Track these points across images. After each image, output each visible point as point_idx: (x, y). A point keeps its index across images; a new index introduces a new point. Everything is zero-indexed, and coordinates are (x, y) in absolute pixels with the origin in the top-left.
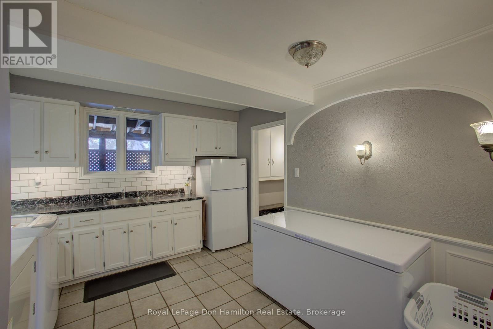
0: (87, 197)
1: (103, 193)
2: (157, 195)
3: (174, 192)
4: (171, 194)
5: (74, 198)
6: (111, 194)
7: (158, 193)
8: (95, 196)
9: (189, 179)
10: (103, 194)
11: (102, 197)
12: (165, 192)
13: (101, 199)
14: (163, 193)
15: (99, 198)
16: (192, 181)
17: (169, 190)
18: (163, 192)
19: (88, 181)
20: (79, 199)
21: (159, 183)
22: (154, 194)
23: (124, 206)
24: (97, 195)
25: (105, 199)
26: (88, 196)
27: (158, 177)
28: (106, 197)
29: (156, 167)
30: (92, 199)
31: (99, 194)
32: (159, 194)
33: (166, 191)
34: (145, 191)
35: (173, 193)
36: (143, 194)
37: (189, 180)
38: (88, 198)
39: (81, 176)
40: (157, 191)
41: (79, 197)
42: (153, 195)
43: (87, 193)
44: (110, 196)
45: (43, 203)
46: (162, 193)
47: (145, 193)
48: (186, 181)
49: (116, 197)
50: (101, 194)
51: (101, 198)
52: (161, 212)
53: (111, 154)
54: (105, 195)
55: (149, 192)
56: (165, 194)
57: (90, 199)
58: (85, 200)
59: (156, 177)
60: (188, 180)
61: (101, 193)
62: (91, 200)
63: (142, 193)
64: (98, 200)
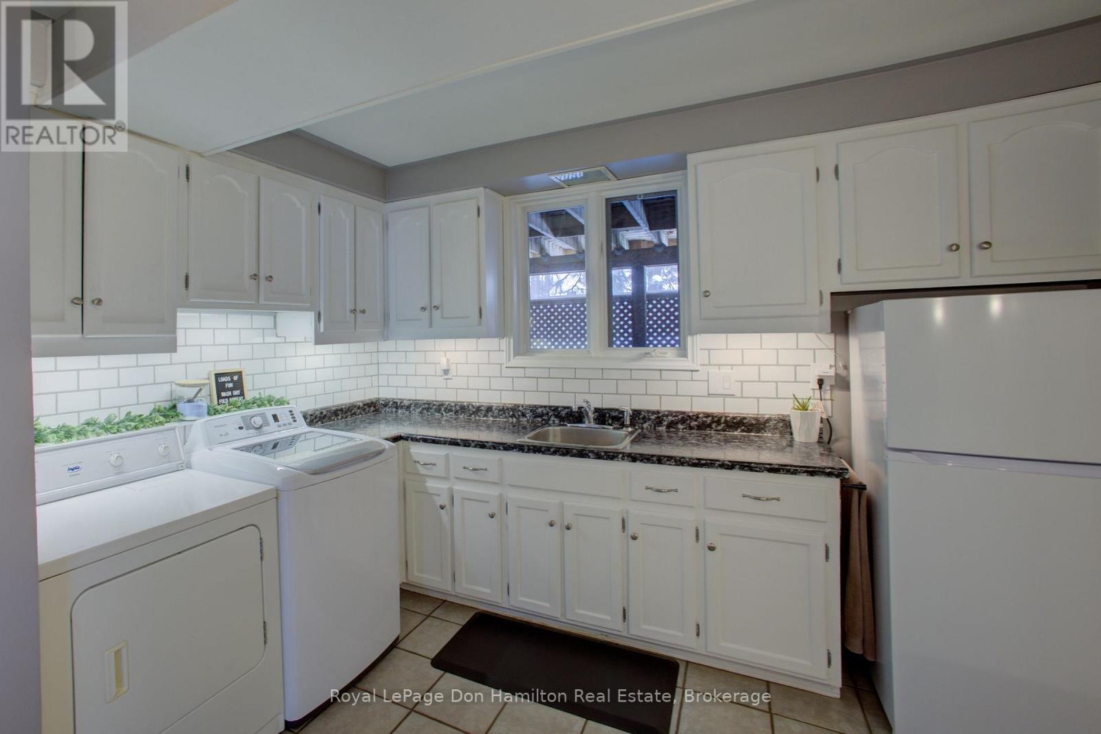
0: (519, 410)
1: (552, 404)
2: (691, 428)
3: (752, 425)
4: (743, 431)
5: (496, 409)
6: (566, 410)
7: (694, 423)
8: (533, 409)
9: (821, 382)
10: (550, 407)
11: (547, 414)
12: (718, 422)
13: (544, 420)
14: (714, 426)
15: (541, 416)
16: (838, 394)
17: (734, 418)
18: (713, 422)
19: (521, 372)
20: (505, 413)
21: (701, 389)
22: (682, 424)
23: (552, 450)
24: (536, 407)
25: (554, 421)
26: (521, 408)
27: (697, 371)
28: (556, 416)
29: (689, 339)
30: (527, 415)
31: (541, 407)
32: (699, 427)
33: (723, 420)
34: (653, 413)
35: (749, 431)
36: (650, 419)
37: (820, 387)
38: (520, 413)
39: (509, 360)
40: (691, 414)
41: (503, 408)
42: (680, 426)
43: (520, 402)
44: (563, 413)
45: (452, 411)
46: (709, 426)
47: (653, 417)
48: (808, 390)
49: (576, 418)
50: (545, 407)
51: (545, 418)
52: (659, 491)
53: (661, 304)
54: (553, 410)
55: (667, 416)
56: (719, 428)
57: (524, 415)
58: (515, 417)
59: (692, 371)
60: (817, 387)
61: (546, 403)
62: (525, 419)
63: (644, 417)
64: (540, 419)
